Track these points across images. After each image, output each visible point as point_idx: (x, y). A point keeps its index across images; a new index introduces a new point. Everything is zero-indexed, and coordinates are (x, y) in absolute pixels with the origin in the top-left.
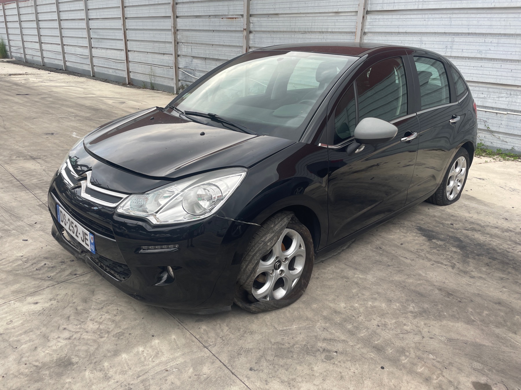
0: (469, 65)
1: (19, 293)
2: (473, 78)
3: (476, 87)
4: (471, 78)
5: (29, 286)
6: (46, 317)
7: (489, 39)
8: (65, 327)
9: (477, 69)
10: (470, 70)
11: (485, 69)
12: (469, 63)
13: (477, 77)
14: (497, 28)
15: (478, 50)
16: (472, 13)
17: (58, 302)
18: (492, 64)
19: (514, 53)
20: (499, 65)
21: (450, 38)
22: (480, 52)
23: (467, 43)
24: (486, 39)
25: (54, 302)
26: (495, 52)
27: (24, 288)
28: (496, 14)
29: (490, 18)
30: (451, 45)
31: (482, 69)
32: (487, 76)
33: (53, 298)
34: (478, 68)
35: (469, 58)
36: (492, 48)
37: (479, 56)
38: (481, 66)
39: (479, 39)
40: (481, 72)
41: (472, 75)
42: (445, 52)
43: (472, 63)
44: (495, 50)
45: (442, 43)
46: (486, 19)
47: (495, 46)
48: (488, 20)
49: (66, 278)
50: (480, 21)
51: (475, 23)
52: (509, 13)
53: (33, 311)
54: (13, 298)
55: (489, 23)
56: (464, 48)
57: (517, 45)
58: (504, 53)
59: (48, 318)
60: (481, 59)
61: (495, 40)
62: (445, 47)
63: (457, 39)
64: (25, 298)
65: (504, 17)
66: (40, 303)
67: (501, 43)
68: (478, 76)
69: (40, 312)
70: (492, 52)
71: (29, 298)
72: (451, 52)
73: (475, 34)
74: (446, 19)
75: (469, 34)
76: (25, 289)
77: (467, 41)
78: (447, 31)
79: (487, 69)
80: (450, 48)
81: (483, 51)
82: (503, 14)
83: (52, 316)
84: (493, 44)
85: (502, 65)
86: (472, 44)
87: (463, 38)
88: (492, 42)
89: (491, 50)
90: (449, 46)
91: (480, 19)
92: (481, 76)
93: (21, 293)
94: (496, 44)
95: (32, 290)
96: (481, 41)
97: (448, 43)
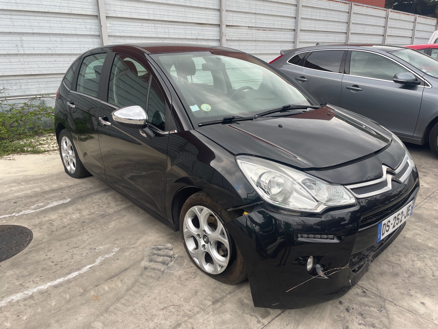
0: (44, 61)
1: (420, 323)
2: (52, 71)
3: (57, 78)
4: (51, 71)
5: (405, 320)
6: (432, 291)
7: (53, 38)
8: (432, 277)
9: (52, 64)
10: (47, 64)
11: (59, 63)
12: (44, 59)
13: (55, 70)
14: (56, 29)
15: (47, 48)
16: (31, 16)
17: (410, 290)
18: (63, 58)
19: (76, 49)
20: (68, 58)
21: (17, 37)
22: (50, 49)
23: (35, 42)
24: (51, 38)
25: (412, 292)
26: (62, 49)
27: (411, 322)
28: (52, 18)
29: (48, 20)
30: (21, 44)
31: (56, 62)
32: (63, 68)
33: (408, 295)
34: (53, 62)
35: (41, 55)
36: (59, 46)
37: (50, 52)
38: (55, 60)
39: (45, 38)
40: (56, 66)
41: (50, 68)
42: (18, 51)
43: (46, 58)
44: (61, 47)
45: (10, 42)
46: (45, 21)
47: (60, 44)
48: (47, 22)
49: (373, 297)
50: (40, 22)
51: (36, 24)
52: (62, 17)
53: (433, 301)
54: (431, 324)
55: (48, 25)
56: (34, 46)
57: (76, 43)
58: (69, 49)
59: (432, 289)
60: (52, 55)
61: (58, 39)
62: (15, 46)
63: (25, 38)
64: (423, 314)
65: (59, 20)
66: (420, 301)
67: (64, 41)
68: (55, 68)
69: (430, 296)
70: (59, 49)
71: (421, 312)
72: (23, 50)
73: (40, 33)
74: (7, 20)
75: (33, 34)
76: (412, 320)
77: (35, 40)
78: (12, 31)
79: (60, 62)
80: (21, 46)
81: (52, 48)
82: (57, 18)
83: (428, 287)
84: (58, 42)
85: (71, 58)
86: (40, 42)
87: (31, 38)
88: (57, 41)
89: (58, 47)
90: (19, 45)
91: (40, 21)
92: (57, 68)
93: (419, 321)
94: (60, 42)
95: (408, 315)
96: (47, 40)
97: (17, 42)
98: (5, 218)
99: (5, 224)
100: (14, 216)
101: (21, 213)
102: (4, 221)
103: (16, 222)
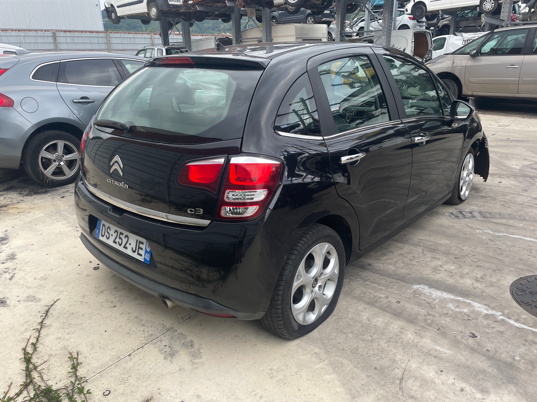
98: (516, 321)
99: (526, 312)
100: (503, 315)
101: (491, 312)
102: (523, 316)
103: (512, 307)
